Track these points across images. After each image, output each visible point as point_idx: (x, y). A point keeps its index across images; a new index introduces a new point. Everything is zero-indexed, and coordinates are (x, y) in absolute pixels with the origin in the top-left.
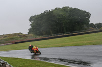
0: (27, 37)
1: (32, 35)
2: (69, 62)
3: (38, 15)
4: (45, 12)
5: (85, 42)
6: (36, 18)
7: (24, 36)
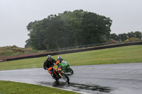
0: (23, 51)
1: (31, 49)
2: (80, 88)
3: (39, 22)
4: (49, 17)
5: (104, 60)
6: (37, 25)
7: (20, 50)
